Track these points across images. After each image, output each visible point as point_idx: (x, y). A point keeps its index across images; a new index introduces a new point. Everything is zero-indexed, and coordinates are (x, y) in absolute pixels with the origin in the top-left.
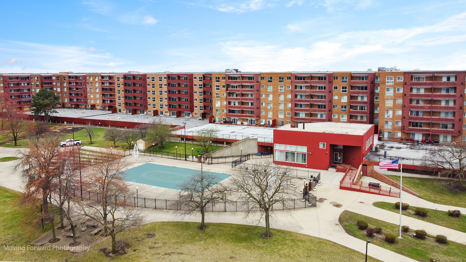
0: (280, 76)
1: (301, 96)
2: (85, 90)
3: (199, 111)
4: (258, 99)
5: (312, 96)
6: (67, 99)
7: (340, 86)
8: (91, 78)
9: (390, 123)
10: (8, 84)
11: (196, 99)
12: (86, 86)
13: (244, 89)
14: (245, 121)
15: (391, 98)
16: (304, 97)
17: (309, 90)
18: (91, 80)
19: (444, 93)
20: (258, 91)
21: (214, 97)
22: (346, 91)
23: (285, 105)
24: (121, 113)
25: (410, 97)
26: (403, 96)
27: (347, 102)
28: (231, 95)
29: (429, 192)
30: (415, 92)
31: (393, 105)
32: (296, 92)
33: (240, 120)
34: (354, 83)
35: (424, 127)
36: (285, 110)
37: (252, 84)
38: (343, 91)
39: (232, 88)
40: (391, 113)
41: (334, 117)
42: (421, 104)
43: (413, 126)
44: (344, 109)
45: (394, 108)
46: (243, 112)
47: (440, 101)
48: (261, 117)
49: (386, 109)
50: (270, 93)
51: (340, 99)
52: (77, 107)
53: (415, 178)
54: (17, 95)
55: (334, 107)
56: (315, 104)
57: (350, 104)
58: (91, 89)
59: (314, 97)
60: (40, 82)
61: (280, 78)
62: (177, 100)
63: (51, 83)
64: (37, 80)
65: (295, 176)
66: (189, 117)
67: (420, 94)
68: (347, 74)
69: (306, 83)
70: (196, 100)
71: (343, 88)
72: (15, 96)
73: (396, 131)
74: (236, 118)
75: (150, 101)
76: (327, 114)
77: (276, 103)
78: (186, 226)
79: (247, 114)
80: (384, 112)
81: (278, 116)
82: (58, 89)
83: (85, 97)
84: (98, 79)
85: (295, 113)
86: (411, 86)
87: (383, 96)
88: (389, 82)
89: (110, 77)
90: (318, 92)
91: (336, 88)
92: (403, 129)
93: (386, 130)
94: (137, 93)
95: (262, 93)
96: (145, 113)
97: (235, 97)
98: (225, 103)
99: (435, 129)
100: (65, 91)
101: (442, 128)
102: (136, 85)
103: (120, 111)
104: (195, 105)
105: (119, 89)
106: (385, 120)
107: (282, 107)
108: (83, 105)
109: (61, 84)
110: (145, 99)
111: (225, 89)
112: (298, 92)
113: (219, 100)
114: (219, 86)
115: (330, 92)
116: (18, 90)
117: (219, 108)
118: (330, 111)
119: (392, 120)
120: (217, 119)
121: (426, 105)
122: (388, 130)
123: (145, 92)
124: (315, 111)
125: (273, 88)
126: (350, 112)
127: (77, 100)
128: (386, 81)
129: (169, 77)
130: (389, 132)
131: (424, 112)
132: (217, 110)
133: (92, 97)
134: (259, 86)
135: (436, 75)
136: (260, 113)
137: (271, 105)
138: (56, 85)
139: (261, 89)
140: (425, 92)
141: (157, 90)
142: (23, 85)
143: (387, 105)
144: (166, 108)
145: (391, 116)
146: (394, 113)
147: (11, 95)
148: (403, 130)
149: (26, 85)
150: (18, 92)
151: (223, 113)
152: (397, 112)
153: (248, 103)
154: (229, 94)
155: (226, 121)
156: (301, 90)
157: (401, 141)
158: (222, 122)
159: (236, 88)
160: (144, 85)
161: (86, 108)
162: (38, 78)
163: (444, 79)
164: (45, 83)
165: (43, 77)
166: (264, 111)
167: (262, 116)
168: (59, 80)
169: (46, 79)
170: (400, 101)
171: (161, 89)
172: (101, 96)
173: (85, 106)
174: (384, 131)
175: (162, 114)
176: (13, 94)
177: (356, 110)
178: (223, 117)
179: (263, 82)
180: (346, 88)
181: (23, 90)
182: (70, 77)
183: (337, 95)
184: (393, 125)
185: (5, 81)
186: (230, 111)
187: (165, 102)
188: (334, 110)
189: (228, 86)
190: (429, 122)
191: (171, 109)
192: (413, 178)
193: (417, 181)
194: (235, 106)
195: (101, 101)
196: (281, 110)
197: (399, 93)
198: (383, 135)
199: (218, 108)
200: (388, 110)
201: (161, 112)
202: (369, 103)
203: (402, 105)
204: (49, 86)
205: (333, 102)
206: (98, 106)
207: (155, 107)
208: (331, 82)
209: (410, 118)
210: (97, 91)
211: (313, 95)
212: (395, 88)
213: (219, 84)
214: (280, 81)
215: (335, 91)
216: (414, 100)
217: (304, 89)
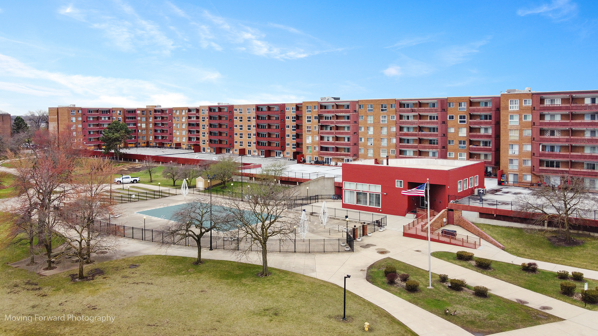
0: (382, 103)
1: (408, 128)
2: (171, 126)
3: (291, 150)
4: (356, 133)
5: (421, 129)
6: (152, 137)
7: (457, 116)
8: (178, 111)
9: (516, 163)
10: (87, 117)
11: (289, 135)
12: (172, 121)
13: (339, 120)
14: (340, 161)
15: (516, 129)
16: (412, 131)
17: (417, 121)
18: (178, 114)
19: (587, 120)
20: (356, 122)
21: (305, 131)
22: (464, 122)
23: (389, 140)
24: (205, 152)
25: (541, 127)
26: (532, 125)
27: (466, 136)
28: (324, 128)
29: (521, 244)
30: (547, 119)
31: (520, 138)
32: (401, 123)
33: (334, 160)
34: (474, 111)
35: (562, 167)
36: (389, 147)
37: (348, 114)
38: (460, 122)
39: (326, 119)
40: (516, 148)
41: (450, 155)
42: (557, 135)
43: (547, 166)
44: (462, 145)
45: (521, 142)
46: (337, 149)
47: (583, 132)
48: (360, 156)
49: (510, 143)
50: (370, 125)
51: (457, 132)
52: (161, 145)
53: (515, 228)
54: (96, 130)
55: (450, 143)
56: (425, 139)
57: (469, 138)
58: (177, 124)
59: (424, 130)
60: (123, 116)
61: (382, 105)
62: (267, 136)
63: (135, 118)
64: (119, 114)
65: (357, 221)
66: (280, 158)
67: (555, 121)
68: (466, 99)
69: (413, 111)
70: (289, 137)
71: (461, 117)
72: (93, 132)
73: (524, 173)
74: (330, 157)
75: (237, 138)
76: (440, 152)
77: (378, 138)
78: (182, 260)
79: (343, 152)
80: (508, 148)
81: (379, 155)
82: (143, 125)
83: (171, 134)
84: (185, 112)
85: (400, 151)
86: (541, 112)
87: (505, 126)
88: (513, 106)
89: (197, 110)
90: (428, 123)
91: (452, 117)
92: (532, 170)
93: (510, 171)
94: (223, 128)
95: (361, 126)
96: (231, 152)
97: (329, 130)
98: (317, 138)
99: (577, 170)
100: (151, 127)
101: (588, 168)
102: (223, 119)
103: (204, 150)
104: (287, 142)
105: (204, 123)
106: (510, 158)
107: (384, 143)
108: (169, 144)
109: (146, 119)
110: (231, 135)
111: (317, 120)
112: (403, 123)
113: (310, 134)
114: (310, 118)
115: (444, 122)
116: (98, 125)
117: (311, 144)
118: (444, 147)
119: (518, 158)
120: (308, 159)
121: (563, 137)
122: (513, 172)
123: (231, 128)
124: (425, 147)
125: (374, 119)
126: (470, 149)
127: (163, 137)
128: (508, 105)
129: (258, 108)
130: (514, 174)
131: (562, 147)
132: (308, 147)
133: (178, 134)
134: (358, 117)
135: (574, 95)
136: (358, 150)
137: (372, 141)
138: (141, 120)
139: (360, 120)
140: (562, 119)
141: (245, 123)
142: (103, 119)
143: (511, 138)
144: (254, 146)
145: (517, 153)
146: (521, 149)
147: (90, 130)
148: (533, 172)
149: (107, 119)
150: (98, 127)
151: (314, 151)
152: (524, 146)
153: (344, 138)
154: (322, 127)
155: (317, 161)
156: (408, 120)
157: (530, 186)
158: (313, 162)
159: (331, 119)
160: (231, 119)
161: (171, 147)
162: (120, 112)
163: (588, 101)
164: (128, 118)
165: (126, 111)
166: (363, 148)
167: (360, 154)
168: (144, 114)
169: (130, 112)
170: (528, 133)
171: (249, 123)
172: (187, 133)
173: (170, 145)
174: (508, 173)
175: (250, 154)
176: (91, 129)
177: (478, 147)
178: (315, 156)
179: (362, 111)
180: (464, 117)
181: (103, 125)
182: (155, 111)
183: (453, 127)
184: (520, 165)
185: (84, 115)
186: (322, 148)
187: (253, 139)
188: (450, 146)
189: (320, 117)
190: (568, 160)
191: (260, 147)
192: (512, 228)
193: (514, 231)
194: (328, 141)
195: (187, 139)
196: (384, 147)
197: (526, 122)
198: (507, 178)
199: (309, 145)
200: (513, 145)
201: (249, 150)
202: (493, 136)
203: (531, 137)
204: (132, 121)
205: (449, 136)
206: (184, 144)
207: (242, 145)
208: (444, 109)
209: (541, 155)
210: (184, 127)
211: (423, 127)
212: (520, 115)
213: (311, 114)
214: (382, 110)
215: (450, 122)
216: (547, 131)
217: (411, 119)
